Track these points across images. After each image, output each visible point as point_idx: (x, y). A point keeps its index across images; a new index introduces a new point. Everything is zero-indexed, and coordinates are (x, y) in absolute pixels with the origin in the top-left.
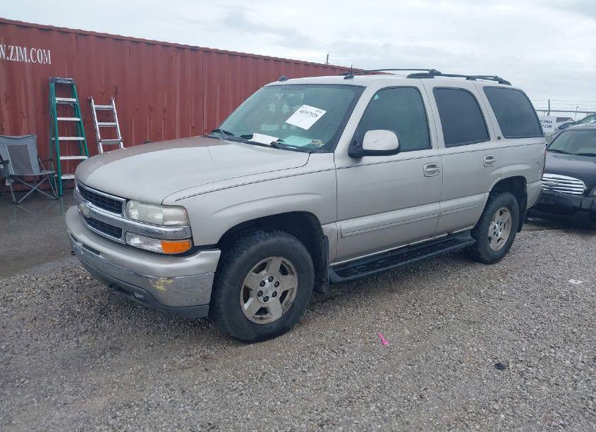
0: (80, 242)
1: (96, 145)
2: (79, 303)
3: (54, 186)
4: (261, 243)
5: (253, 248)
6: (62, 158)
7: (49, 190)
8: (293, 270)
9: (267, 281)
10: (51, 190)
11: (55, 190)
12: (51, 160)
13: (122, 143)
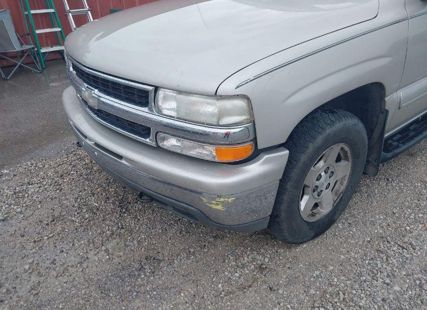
0: (91, 140)
1: (66, 16)
2: (93, 194)
3: (35, 58)
4: (328, 131)
5: (320, 139)
6: (38, 32)
7: (31, 63)
8: (349, 155)
9: (323, 174)
10: (34, 63)
11: (37, 62)
12: (29, 34)
13: (89, 12)
